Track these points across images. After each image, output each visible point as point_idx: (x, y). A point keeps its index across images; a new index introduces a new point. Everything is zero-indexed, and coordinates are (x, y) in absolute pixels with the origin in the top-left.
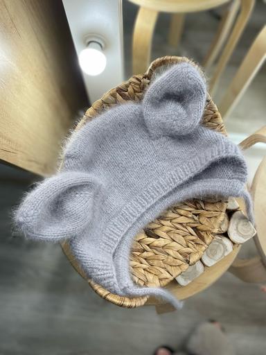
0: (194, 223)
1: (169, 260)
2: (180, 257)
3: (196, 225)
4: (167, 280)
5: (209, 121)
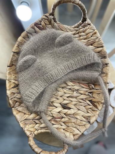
1: (78, 122)
4: (78, 135)
5: (91, 37)
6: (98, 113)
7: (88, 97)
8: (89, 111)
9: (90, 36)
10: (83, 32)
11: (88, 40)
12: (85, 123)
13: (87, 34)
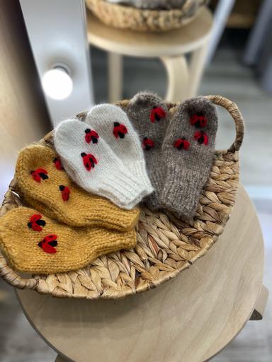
0: (142, 268)
1: (85, 279)
2: (99, 284)
3: (142, 270)
4: (64, 293)
5: (225, 181)
6: (129, 292)
7: (142, 265)
8: (119, 281)
9: (224, 179)
10: (219, 167)
11: (218, 182)
12: (94, 288)
13: (222, 173)
